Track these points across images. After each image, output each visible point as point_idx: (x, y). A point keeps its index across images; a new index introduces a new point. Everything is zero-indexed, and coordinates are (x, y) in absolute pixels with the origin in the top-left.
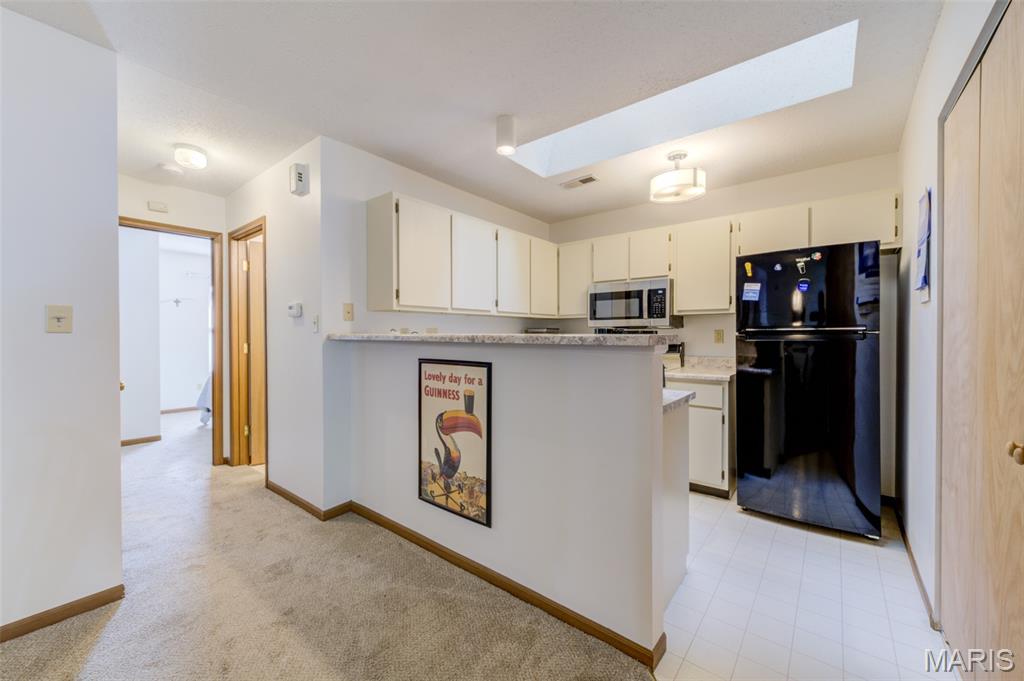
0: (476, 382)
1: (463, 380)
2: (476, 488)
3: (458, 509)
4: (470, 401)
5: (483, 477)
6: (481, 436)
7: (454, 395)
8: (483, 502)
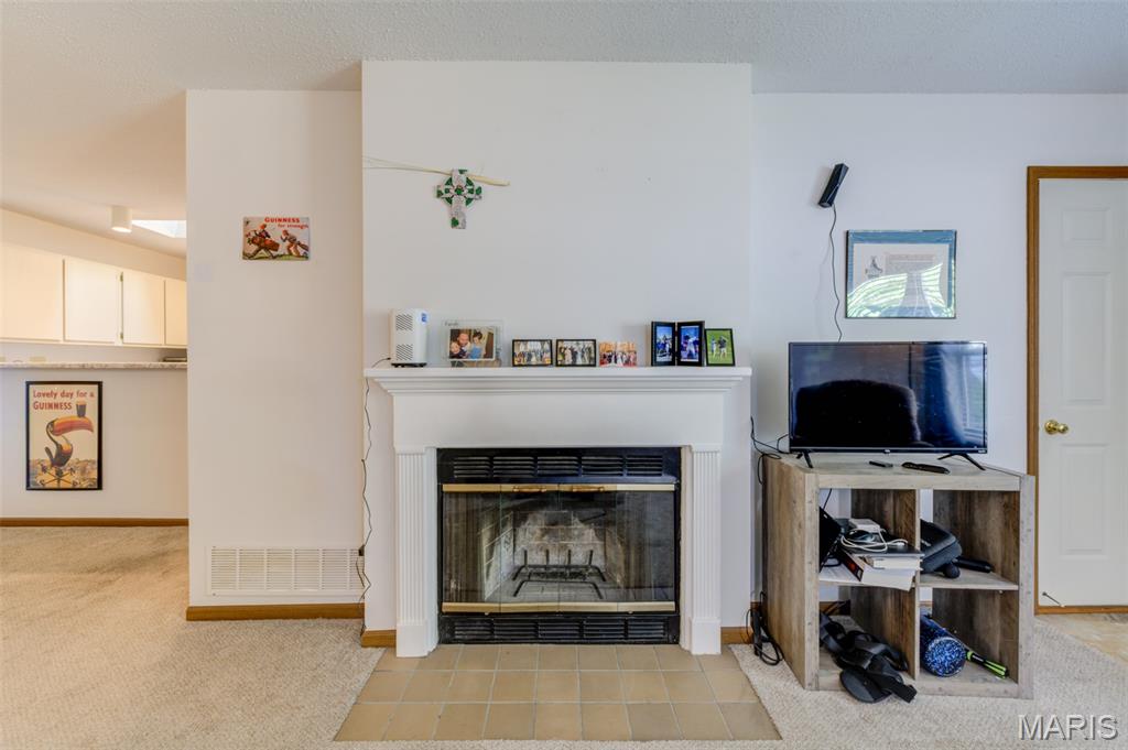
0: (88, 395)
1: (75, 394)
2: (88, 467)
3: (70, 486)
4: (81, 410)
5: (96, 458)
6: (92, 431)
7: (68, 406)
8: (95, 475)
